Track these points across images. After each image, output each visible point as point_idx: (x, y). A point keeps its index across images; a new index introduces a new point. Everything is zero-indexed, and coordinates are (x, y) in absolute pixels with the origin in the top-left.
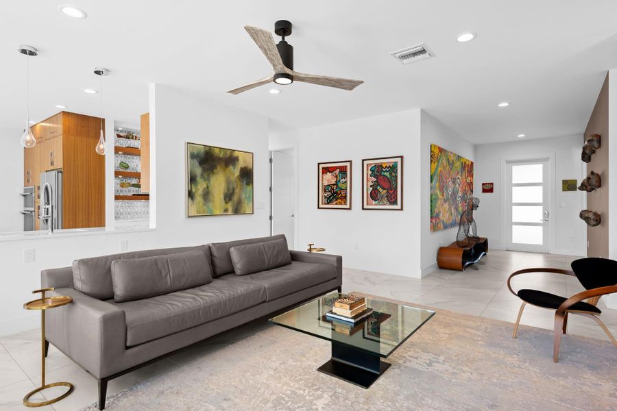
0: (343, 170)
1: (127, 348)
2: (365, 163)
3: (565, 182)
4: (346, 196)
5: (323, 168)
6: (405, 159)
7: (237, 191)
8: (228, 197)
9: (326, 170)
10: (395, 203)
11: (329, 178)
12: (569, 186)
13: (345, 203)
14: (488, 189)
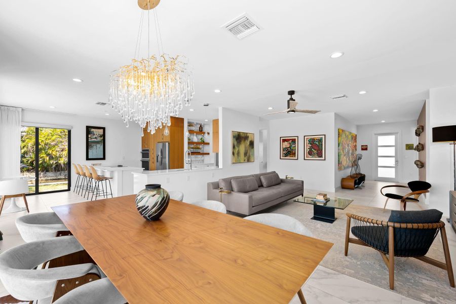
0: (294, 141)
1: (253, 207)
2: (306, 137)
3: (407, 145)
4: (295, 153)
5: (283, 140)
6: (326, 136)
7: (249, 151)
8: (245, 154)
9: (284, 141)
10: (321, 156)
11: (286, 144)
12: (409, 147)
13: (295, 156)
14: (365, 148)
